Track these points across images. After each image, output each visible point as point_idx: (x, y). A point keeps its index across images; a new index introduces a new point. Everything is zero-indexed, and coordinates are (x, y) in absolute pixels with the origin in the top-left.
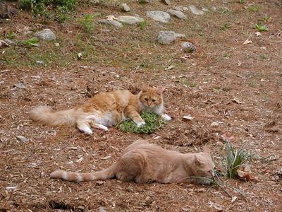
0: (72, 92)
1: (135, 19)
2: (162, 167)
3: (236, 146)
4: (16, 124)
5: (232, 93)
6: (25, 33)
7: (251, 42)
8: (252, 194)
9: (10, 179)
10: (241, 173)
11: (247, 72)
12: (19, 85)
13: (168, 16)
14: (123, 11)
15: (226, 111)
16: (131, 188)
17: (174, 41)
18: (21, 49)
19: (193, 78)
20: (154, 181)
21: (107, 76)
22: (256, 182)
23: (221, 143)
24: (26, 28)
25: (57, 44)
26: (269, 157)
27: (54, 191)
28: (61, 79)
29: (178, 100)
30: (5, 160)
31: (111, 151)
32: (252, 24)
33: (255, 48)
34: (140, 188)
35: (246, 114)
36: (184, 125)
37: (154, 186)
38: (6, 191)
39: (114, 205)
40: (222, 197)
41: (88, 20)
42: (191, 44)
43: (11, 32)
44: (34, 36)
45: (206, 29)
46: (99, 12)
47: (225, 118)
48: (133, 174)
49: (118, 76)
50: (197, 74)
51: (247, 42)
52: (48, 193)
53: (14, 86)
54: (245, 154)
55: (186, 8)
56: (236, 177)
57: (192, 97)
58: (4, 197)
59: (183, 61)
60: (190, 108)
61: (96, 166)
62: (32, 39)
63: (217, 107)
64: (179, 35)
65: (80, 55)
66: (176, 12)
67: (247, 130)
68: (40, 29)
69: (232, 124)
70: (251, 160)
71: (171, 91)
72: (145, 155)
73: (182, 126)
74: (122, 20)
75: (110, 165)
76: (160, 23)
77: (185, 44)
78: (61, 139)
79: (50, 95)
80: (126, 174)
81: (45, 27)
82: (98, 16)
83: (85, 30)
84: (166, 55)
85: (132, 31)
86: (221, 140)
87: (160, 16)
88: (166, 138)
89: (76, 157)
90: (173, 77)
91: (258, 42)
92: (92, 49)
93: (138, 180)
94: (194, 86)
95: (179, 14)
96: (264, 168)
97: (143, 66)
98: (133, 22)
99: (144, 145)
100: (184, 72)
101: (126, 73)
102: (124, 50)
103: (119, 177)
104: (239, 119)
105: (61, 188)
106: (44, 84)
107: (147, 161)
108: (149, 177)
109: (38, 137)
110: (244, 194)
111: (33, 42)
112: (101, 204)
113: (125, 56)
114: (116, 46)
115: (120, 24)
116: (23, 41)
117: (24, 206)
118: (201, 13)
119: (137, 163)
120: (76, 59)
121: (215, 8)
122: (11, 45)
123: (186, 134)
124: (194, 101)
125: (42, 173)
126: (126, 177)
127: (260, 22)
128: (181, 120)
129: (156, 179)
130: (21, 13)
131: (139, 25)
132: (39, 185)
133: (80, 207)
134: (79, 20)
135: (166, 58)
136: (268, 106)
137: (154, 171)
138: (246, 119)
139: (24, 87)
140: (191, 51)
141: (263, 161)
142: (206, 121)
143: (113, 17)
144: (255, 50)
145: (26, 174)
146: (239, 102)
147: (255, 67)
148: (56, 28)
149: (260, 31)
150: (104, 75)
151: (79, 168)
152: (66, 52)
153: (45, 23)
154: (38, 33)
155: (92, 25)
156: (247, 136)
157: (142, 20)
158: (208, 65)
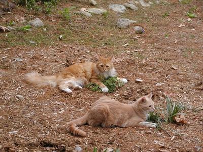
0: (56, 63)
1: (101, 10)
2: (120, 115)
3: (174, 100)
4: (15, 86)
5: (171, 62)
6: (22, 22)
7: (184, 25)
8: (186, 134)
9: (12, 126)
10: (178, 119)
11: (182, 47)
12: (18, 59)
13: (124, 8)
14: (92, 5)
15: (167, 75)
16: (98, 131)
17: (128, 26)
18: (19, 33)
19: (143, 52)
20: (115, 126)
21: (81, 51)
22: (189, 125)
23: (163, 98)
24: (22, 18)
25: (45, 29)
26: (198, 108)
27: (44, 134)
28: (47, 54)
29: (132, 68)
30: (8, 112)
31: (84, 105)
32: (185, 13)
33: (187, 30)
34: (105, 131)
35: (181, 77)
36: (137, 86)
37: (115, 130)
38: (9, 135)
39: (87, 143)
40: (164, 137)
41: (67, 11)
42: (141, 28)
43: (11, 21)
44: (28, 24)
45: (151, 17)
46: (75, 6)
47: (166, 80)
48: (99, 122)
49: (89, 51)
50: (145, 49)
51: (181, 25)
52: (39, 136)
53: (14, 60)
54: (180, 105)
55: (137, 2)
56: (174, 122)
57: (142, 66)
58: (7, 139)
59: (135, 40)
60: (141, 73)
61: (74, 116)
62: (27, 26)
63: (160, 73)
64: (132, 21)
65: (61, 36)
66: (130, 5)
67: (182, 89)
68: (32, 19)
69: (171, 85)
70: (185, 110)
71: (127, 62)
72: (108, 107)
73: (135, 86)
74: (91, 12)
75: (83, 115)
76: (119, 13)
77: (137, 28)
78: (48, 97)
79: (39, 65)
80: (95, 121)
81: (36, 18)
82: (74, 9)
83: (65, 19)
84: (123, 35)
85: (98, 19)
86: (163, 96)
87: (119, 8)
88: (124, 95)
89: (59, 109)
90: (128, 52)
91: (189, 26)
92: (70, 33)
93: (104, 125)
94: (143, 58)
95: (132, 6)
96: (194, 116)
97: (106, 44)
98: (99, 13)
99: (107, 100)
100: (136, 48)
101: (95, 49)
102: (93, 32)
103: (89, 123)
104: (176, 81)
105: (48, 132)
106: (35, 58)
107: (109, 112)
108: (111, 123)
109: (31, 96)
110: (180, 134)
111: (28, 28)
112: (77, 143)
113: (94, 37)
114: (87, 30)
115: (90, 14)
116: (20, 28)
117: (22, 145)
118: (148, 5)
119: (102, 113)
120: (58, 40)
121: (158, 2)
122: (12, 30)
123: (138, 92)
124: (144, 68)
125: (35, 121)
126: (95, 123)
127: (191, 11)
128: (134, 82)
129: (117, 124)
130: (18, 7)
131: (103, 14)
132: (33, 130)
133: (62, 145)
134: (60, 11)
135: (123, 38)
136: (196, 71)
137: (115, 118)
138: (181, 81)
139: (21, 60)
140: (141, 33)
141: (193, 110)
142: (152, 83)
143: (85, 9)
144: (187, 31)
145: (24, 122)
146: (176, 69)
147: (187, 43)
148: (44, 18)
149: (191, 18)
150: (78, 51)
151: (61, 118)
152: (51, 35)
153: (35, 14)
154: (31, 22)
155: (69, 15)
156: (182, 93)
157: (105, 11)
158: (153, 42)
